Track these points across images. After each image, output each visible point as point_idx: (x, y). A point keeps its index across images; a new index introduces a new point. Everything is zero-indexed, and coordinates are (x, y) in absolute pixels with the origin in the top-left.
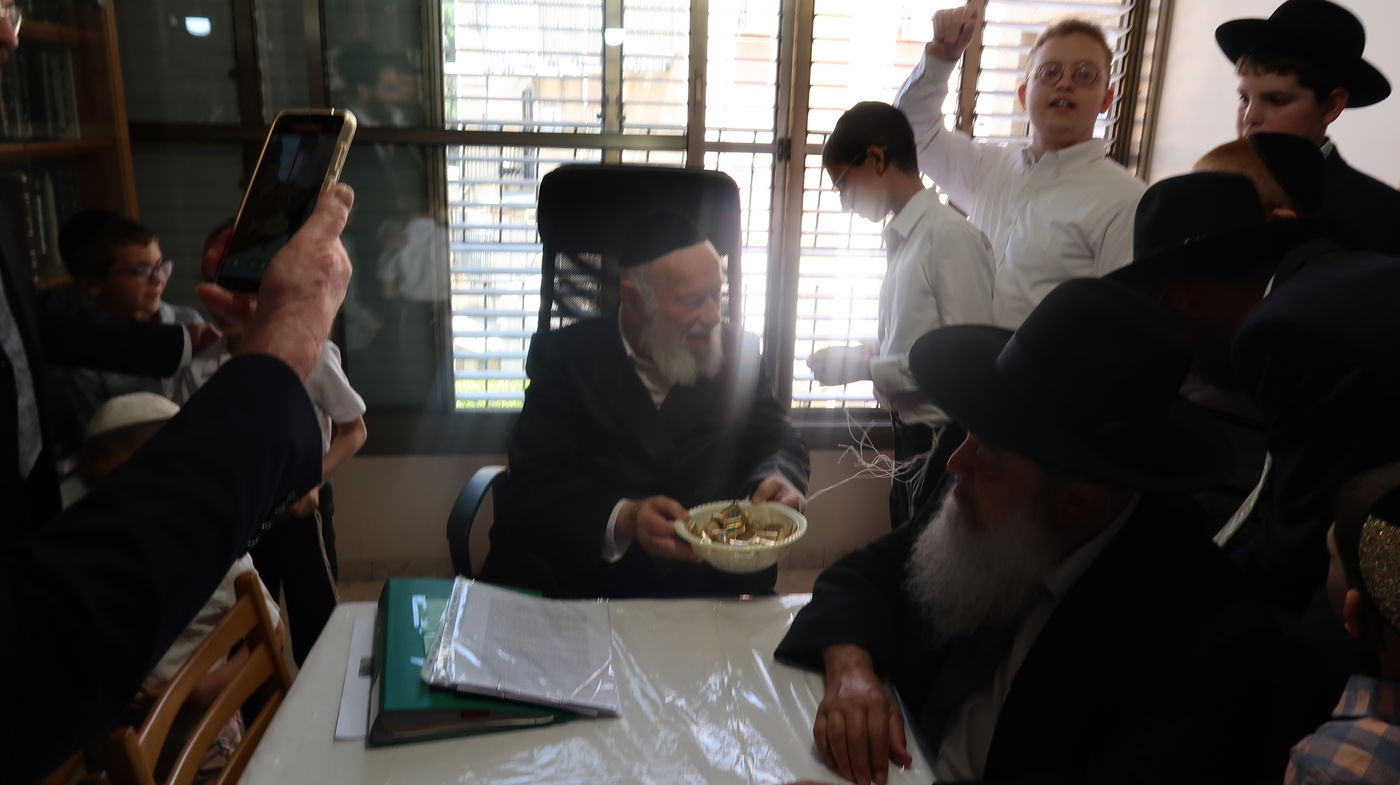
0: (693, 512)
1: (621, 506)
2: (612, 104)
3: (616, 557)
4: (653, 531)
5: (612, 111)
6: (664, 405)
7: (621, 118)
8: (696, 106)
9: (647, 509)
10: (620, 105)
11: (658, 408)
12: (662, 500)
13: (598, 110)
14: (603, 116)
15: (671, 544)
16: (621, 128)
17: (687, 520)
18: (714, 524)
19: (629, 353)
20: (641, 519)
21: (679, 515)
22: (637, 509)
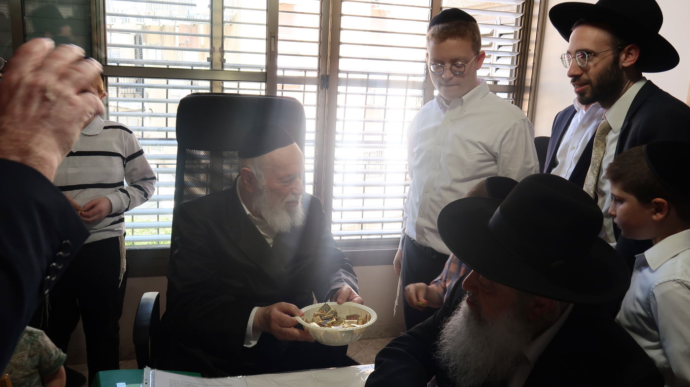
0: (304, 310)
1: (255, 310)
2: (217, 51)
3: (254, 343)
4: (282, 323)
5: (217, 56)
6: (274, 243)
7: (223, 61)
8: (272, 54)
9: (276, 310)
10: (222, 51)
11: (271, 246)
13: (208, 55)
14: (210, 60)
15: (296, 331)
16: (223, 67)
17: (302, 315)
18: (319, 317)
19: (248, 212)
20: (273, 317)
21: (297, 314)
22: (268, 312)
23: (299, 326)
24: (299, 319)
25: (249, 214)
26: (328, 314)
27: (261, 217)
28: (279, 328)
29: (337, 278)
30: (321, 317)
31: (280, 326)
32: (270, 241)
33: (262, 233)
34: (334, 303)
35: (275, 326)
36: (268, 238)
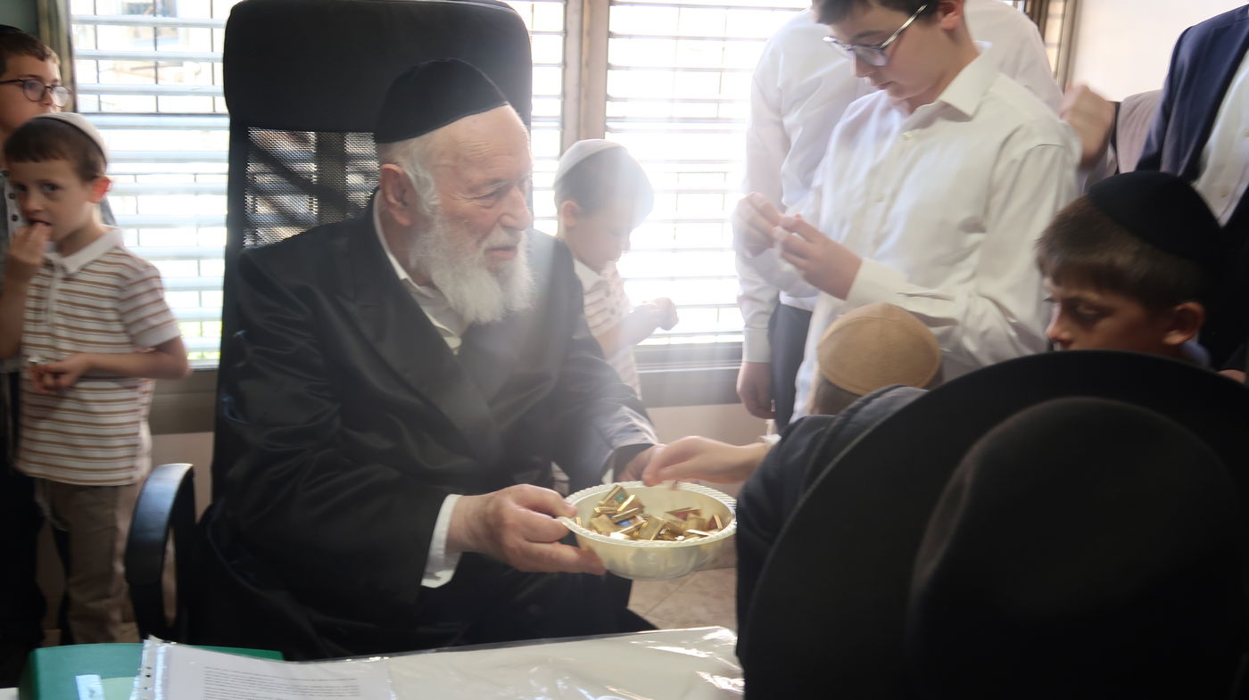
1: (451, 503)
3: (444, 577)
6: (461, 348)
11: (456, 353)
12: (529, 489)
15: (567, 552)
17: (572, 513)
18: (604, 517)
19: (402, 274)
20: (510, 520)
21: (560, 510)
22: (491, 507)
23: (570, 539)
24: (567, 522)
25: (406, 280)
26: (624, 510)
27: (430, 284)
28: (526, 544)
29: (621, 425)
30: (610, 516)
31: (528, 540)
32: (453, 342)
33: (436, 323)
34: (638, 485)
35: (513, 540)
36: (450, 335)
